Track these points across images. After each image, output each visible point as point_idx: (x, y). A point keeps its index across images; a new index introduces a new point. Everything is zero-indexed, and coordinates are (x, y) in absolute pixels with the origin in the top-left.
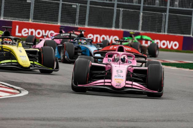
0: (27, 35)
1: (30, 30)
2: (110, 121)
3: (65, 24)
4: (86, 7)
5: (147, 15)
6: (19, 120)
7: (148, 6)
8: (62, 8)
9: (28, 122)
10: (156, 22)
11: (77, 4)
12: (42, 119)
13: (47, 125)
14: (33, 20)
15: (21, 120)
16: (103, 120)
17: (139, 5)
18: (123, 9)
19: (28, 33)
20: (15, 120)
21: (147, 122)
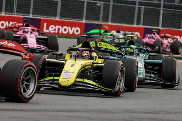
0: (54, 31)
1: (57, 27)
2: (132, 113)
3: (90, 22)
4: (109, 5)
5: (167, 12)
6: (47, 111)
7: (168, 3)
8: (87, 6)
9: (55, 113)
10: (176, 19)
11: (101, 2)
12: (68, 111)
13: (73, 116)
14: (60, 18)
15: (48, 111)
16: (125, 111)
17: (160, 3)
18: (144, 7)
19: (55, 30)
20: (43, 112)
21: (168, 114)
